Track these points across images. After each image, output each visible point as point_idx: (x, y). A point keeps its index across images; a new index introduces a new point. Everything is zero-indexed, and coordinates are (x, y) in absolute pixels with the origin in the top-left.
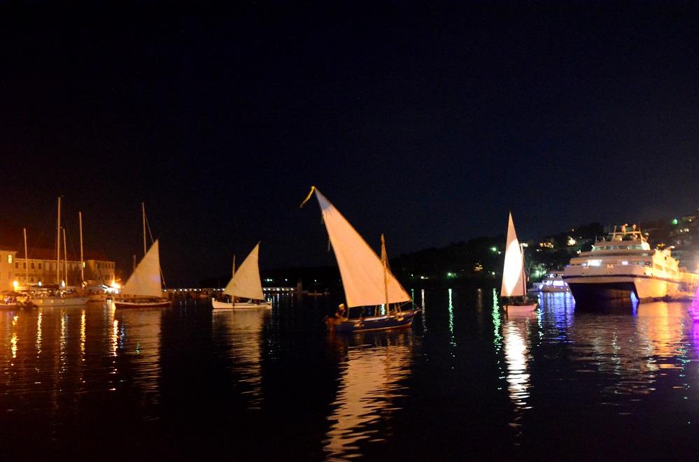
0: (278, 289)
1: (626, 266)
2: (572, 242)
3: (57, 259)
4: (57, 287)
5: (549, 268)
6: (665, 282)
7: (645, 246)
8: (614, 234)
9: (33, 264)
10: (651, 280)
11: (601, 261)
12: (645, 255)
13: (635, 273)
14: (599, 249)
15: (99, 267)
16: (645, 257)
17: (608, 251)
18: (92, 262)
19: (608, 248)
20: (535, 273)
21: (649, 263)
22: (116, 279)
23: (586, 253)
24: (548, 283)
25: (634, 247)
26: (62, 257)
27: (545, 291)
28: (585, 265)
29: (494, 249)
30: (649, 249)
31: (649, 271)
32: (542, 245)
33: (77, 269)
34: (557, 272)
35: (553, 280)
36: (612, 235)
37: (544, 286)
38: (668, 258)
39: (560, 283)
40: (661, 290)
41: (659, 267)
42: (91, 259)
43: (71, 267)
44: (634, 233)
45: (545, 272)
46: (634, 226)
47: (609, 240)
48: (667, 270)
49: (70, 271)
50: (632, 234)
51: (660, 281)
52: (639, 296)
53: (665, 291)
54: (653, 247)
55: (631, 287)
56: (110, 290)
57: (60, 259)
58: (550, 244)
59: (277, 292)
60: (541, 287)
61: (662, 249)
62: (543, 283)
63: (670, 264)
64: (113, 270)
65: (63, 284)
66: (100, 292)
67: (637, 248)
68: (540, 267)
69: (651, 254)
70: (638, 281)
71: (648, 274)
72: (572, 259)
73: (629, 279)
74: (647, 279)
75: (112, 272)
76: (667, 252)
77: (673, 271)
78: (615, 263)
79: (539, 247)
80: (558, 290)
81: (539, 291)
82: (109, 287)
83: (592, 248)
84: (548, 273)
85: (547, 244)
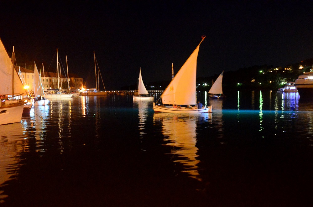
0: (156, 91)
2: (301, 67)
3: (57, 77)
4: (58, 90)
5: (288, 81)
9: (47, 79)
15: (76, 80)
18: (72, 79)
20: (281, 83)
22: (83, 86)
23: (307, 73)
24: (288, 88)
26: (60, 76)
27: (286, 92)
28: (306, 79)
29: (261, 71)
32: (285, 69)
33: (66, 82)
34: (292, 83)
35: (290, 86)
39: (294, 88)
42: (72, 77)
43: (64, 81)
45: (286, 82)
49: (63, 83)
56: (81, 91)
58: (290, 68)
59: (156, 92)
60: (284, 90)
62: (285, 88)
64: (82, 82)
65: (61, 88)
66: (76, 92)
68: (284, 80)
72: (300, 76)
75: (81, 83)
79: (284, 70)
80: (293, 91)
81: (283, 92)
83: (310, 70)
84: (288, 83)
85: (288, 69)
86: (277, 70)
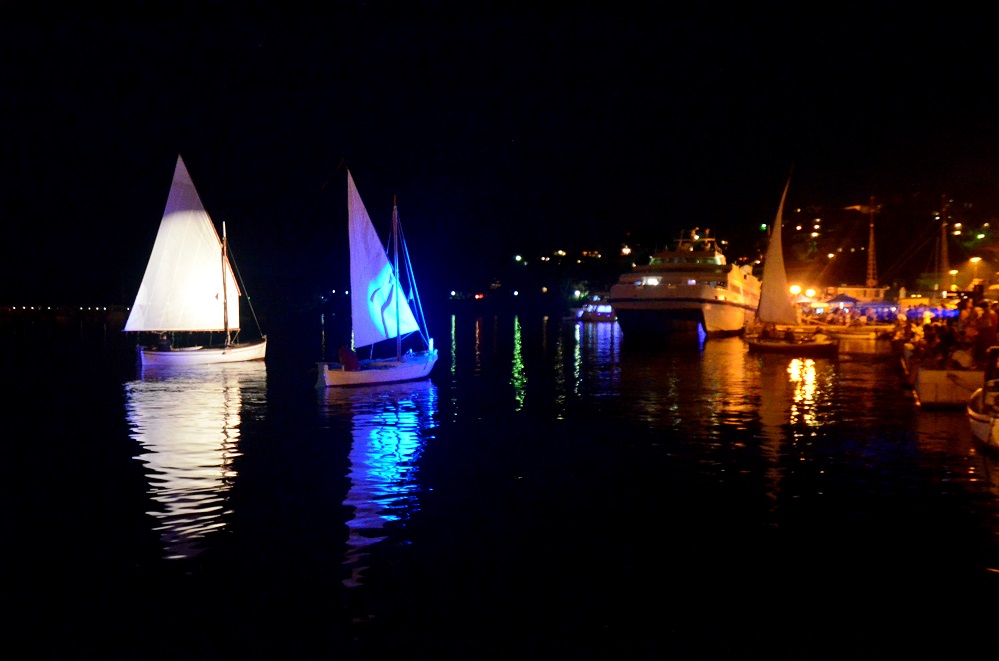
1: (693, 286)
2: (626, 251)
5: (592, 288)
6: (743, 310)
7: (720, 259)
8: (681, 241)
10: (726, 307)
11: (660, 278)
12: (718, 271)
13: (705, 295)
14: (659, 262)
16: (718, 275)
17: (669, 265)
19: (671, 260)
20: (573, 293)
21: (724, 284)
23: (642, 268)
24: (590, 308)
25: (705, 259)
27: (586, 319)
28: (639, 283)
29: (518, 258)
30: (724, 263)
31: (722, 295)
32: (585, 253)
34: (602, 293)
35: (598, 303)
36: (678, 242)
37: (585, 312)
38: (748, 277)
39: (608, 309)
40: (736, 320)
41: (736, 289)
44: (706, 240)
45: (586, 294)
46: (707, 231)
47: (673, 249)
48: (746, 293)
50: (704, 242)
51: (736, 308)
52: (709, 329)
53: (742, 321)
54: (729, 261)
55: (699, 316)
58: (596, 252)
60: (581, 313)
61: (741, 264)
62: (584, 309)
63: (751, 285)
67: (710, 261)
68: (581, 285)
69: (726, 269)
70: (708, 307)
71: (721, 298)
72: (623, 275)
73: (695, 305)
74: (718, 306)
76: (748, 269)
77: (753, 295)
78: (677, 283)
79: (581, 257)
80: (604, 318)
81: (578, 320)
83: (650, 260)
84: (592, 294)
85: (592, 253)
86: (561, 256)
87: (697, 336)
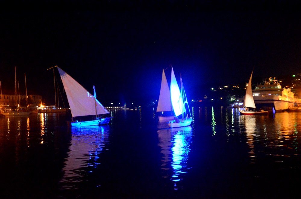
0: (116, 107)
1: (270, 96)
3: (15, 95)
4: (16, 107)
5: (237, 97)
6: (288, 103)
7: (279, 87)
8: (266, 81)
9: (4, 97)
10: (281, 102)
11: (259, 93)
12: (279, 91)
13: (274, 99)
14: (258, 88)
15: (34, 98)
16: (279, 92)
17: (262, 89)
18: (31, 96)
19: (262, 88)
20: (230, 99)
21: (281, 95)
22: (42, 103)
24: (236, 104)
25: (274, 87)
26: (18, 94)
27: (235, 107)
29: (213, 89)
30: (281, 88)
31: (280, 98)
32: (234, 86)
33: (25, 100)
34: (240, 99)
35: (238, 102)
36: (265, 82)
37: (234, 105)
38: (289, 92)
39: (242, 104)
40: (286, 106)
41: (285, 96)
42: (31, 95)
43: (22, 98)
44: (274, 81)
45: (235, 99)
46: (275, 78)
47: (263, 84)
48: (289, 97)
49: (22, 100)
50: (273, 81)
51: (285, 102)
52: (276, 109)
53: (288, 107)
54: (283, 87)
55: (273, 105)
56: (40, 108)
57: (17, 94)
58: (238, 86)
59: (115, 109)
61: (287, 88)
62: (234, 104)
63: (290, 95)
64: (41, 99)
65: (19, 106)
66: (35, 109)
67: (276, 88)
68: (233, 97)
69: (282, 90)
70: (275, 102)
71: (280, 99)
73: (272, 102)
75: (40, 100)
76: (289, 89)
77: (291, 98)
78: (265, 95)
79: (233, 88)
81: (232, 107)
82: (39, 107)
83: (255, 88)
84: (237, 99)
85: (236, 86)
86: (226, 88)
87: (272, 112)
